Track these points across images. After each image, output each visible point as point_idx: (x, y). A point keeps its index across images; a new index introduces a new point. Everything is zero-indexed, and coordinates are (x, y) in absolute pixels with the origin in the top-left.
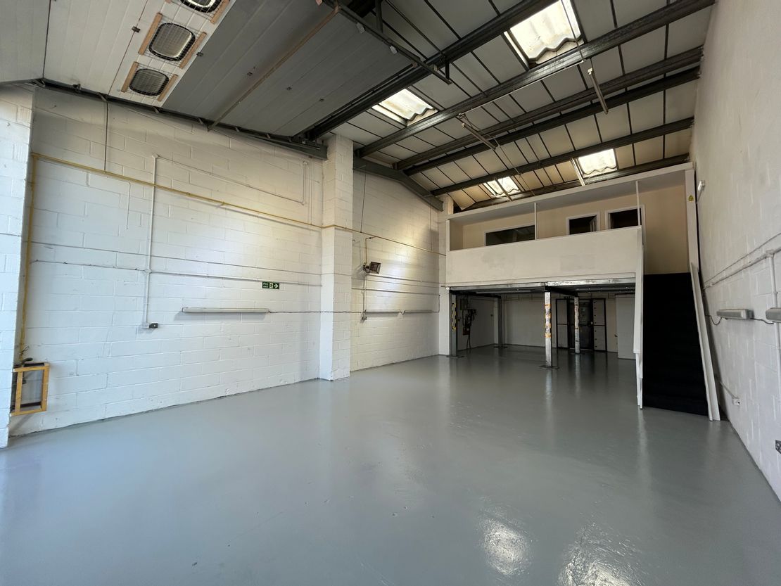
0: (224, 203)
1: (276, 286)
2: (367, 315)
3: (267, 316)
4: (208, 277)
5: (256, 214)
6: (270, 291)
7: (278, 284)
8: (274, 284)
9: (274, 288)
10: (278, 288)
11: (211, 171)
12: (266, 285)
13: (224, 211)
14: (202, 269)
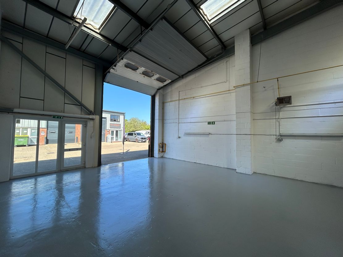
0: (194, 97)
1: (213, 123)
2: (282, 138)
3: (210, 135)
4: (191, 123)
5: (205, 96)
6: (211, 126)
7: (214, 122)
8: (213, 122)
9: (212, 124)
10: (214, 124)
11: (190, 88)
12: (209, 123)
13: (194, 99)
14: (189, 120)
